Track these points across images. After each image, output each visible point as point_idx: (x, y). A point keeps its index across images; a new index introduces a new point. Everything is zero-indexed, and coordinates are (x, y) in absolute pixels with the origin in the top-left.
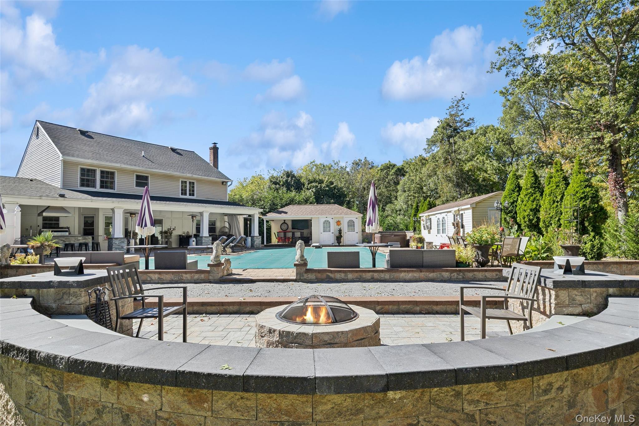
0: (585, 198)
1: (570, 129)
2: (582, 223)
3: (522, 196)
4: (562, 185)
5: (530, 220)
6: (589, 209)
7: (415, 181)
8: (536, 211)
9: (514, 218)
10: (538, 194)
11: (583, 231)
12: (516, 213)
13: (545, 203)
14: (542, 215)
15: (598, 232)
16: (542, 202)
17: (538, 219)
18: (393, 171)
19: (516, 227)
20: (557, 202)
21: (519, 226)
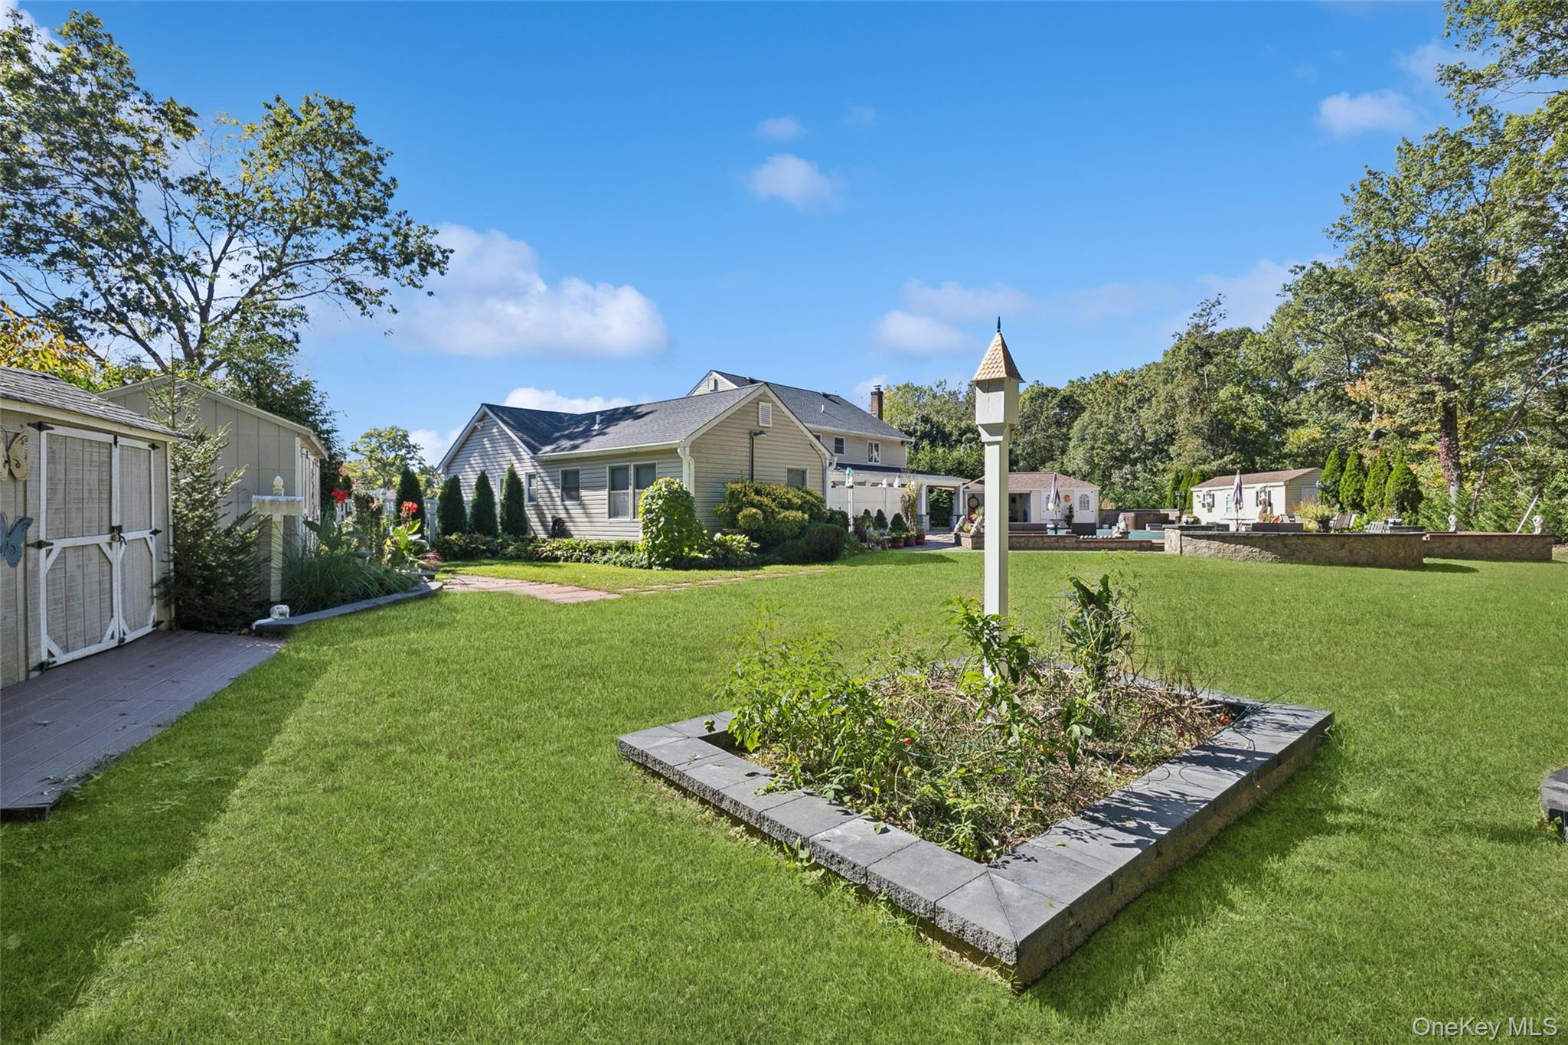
0: (1406, 483)
1: (1392, 381)
2: (1402, 503)
3: (1345, 476)
4: (1386, 471)
5: (1354, 500)
6: (1408, 492)
7: (1104, 424)
8: (1360, 491)
9: (1336, 496)
10: (1362, 476)
11: (1402, 509)
12: (1338, 492)
13: (1369, 485)
14: (1366, 495)
15: (1415, 511)
16: (1366, 484)
17: (1362, 499)
18: (1054, 402)
19: (1338, 506)
20: (1380, 485)
21: (1341, 505)
